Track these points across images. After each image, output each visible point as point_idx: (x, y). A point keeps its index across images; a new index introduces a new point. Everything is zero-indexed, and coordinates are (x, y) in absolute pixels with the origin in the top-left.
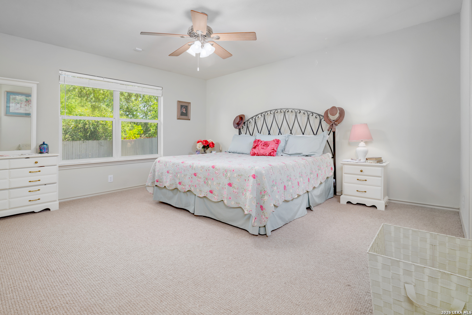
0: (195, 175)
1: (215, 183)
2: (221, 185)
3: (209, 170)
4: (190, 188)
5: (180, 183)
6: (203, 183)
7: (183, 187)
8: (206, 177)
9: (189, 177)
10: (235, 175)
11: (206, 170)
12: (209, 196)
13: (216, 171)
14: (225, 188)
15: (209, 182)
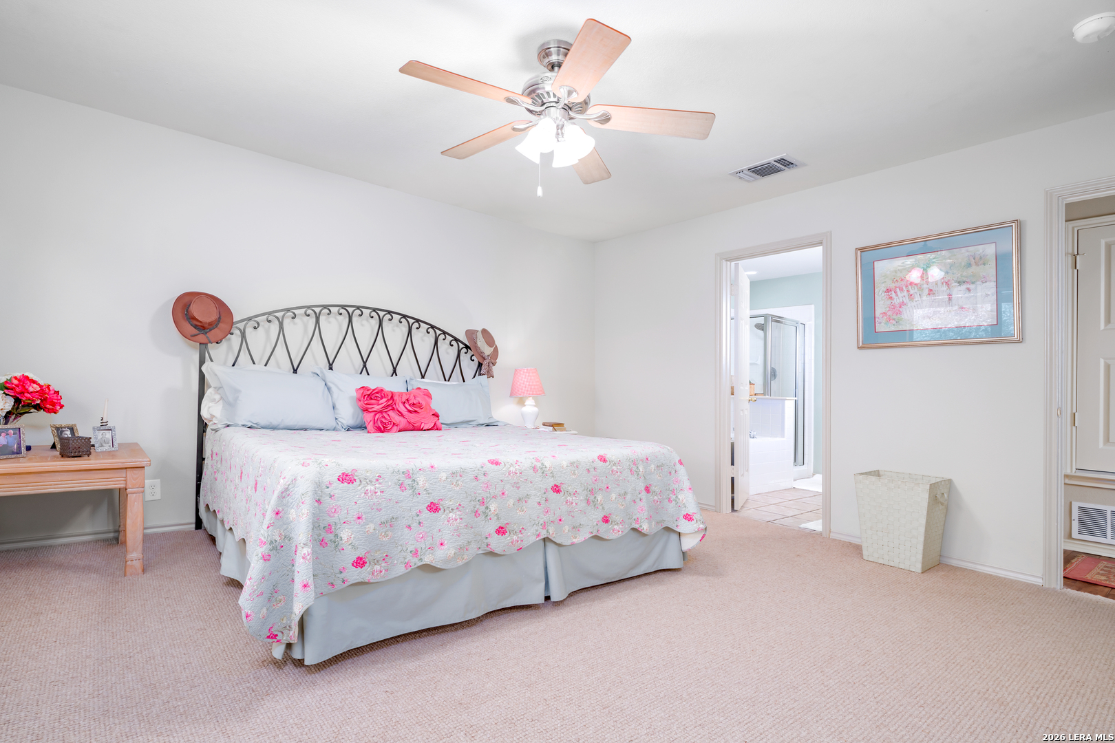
0: (556, 489)
1: (614, 496)
2: (628, 497)
3: (595, 469)
4: (548, 531)
5: (501, 531)
6: (584, 504)
7: (515, 537)
8: (590, 488)
9: (538, 500)
10: (653, 466)
11: (588, 471)
12: (604, 530)
13: (614, 467)
14: (641, 500)
15: (599, 498)
